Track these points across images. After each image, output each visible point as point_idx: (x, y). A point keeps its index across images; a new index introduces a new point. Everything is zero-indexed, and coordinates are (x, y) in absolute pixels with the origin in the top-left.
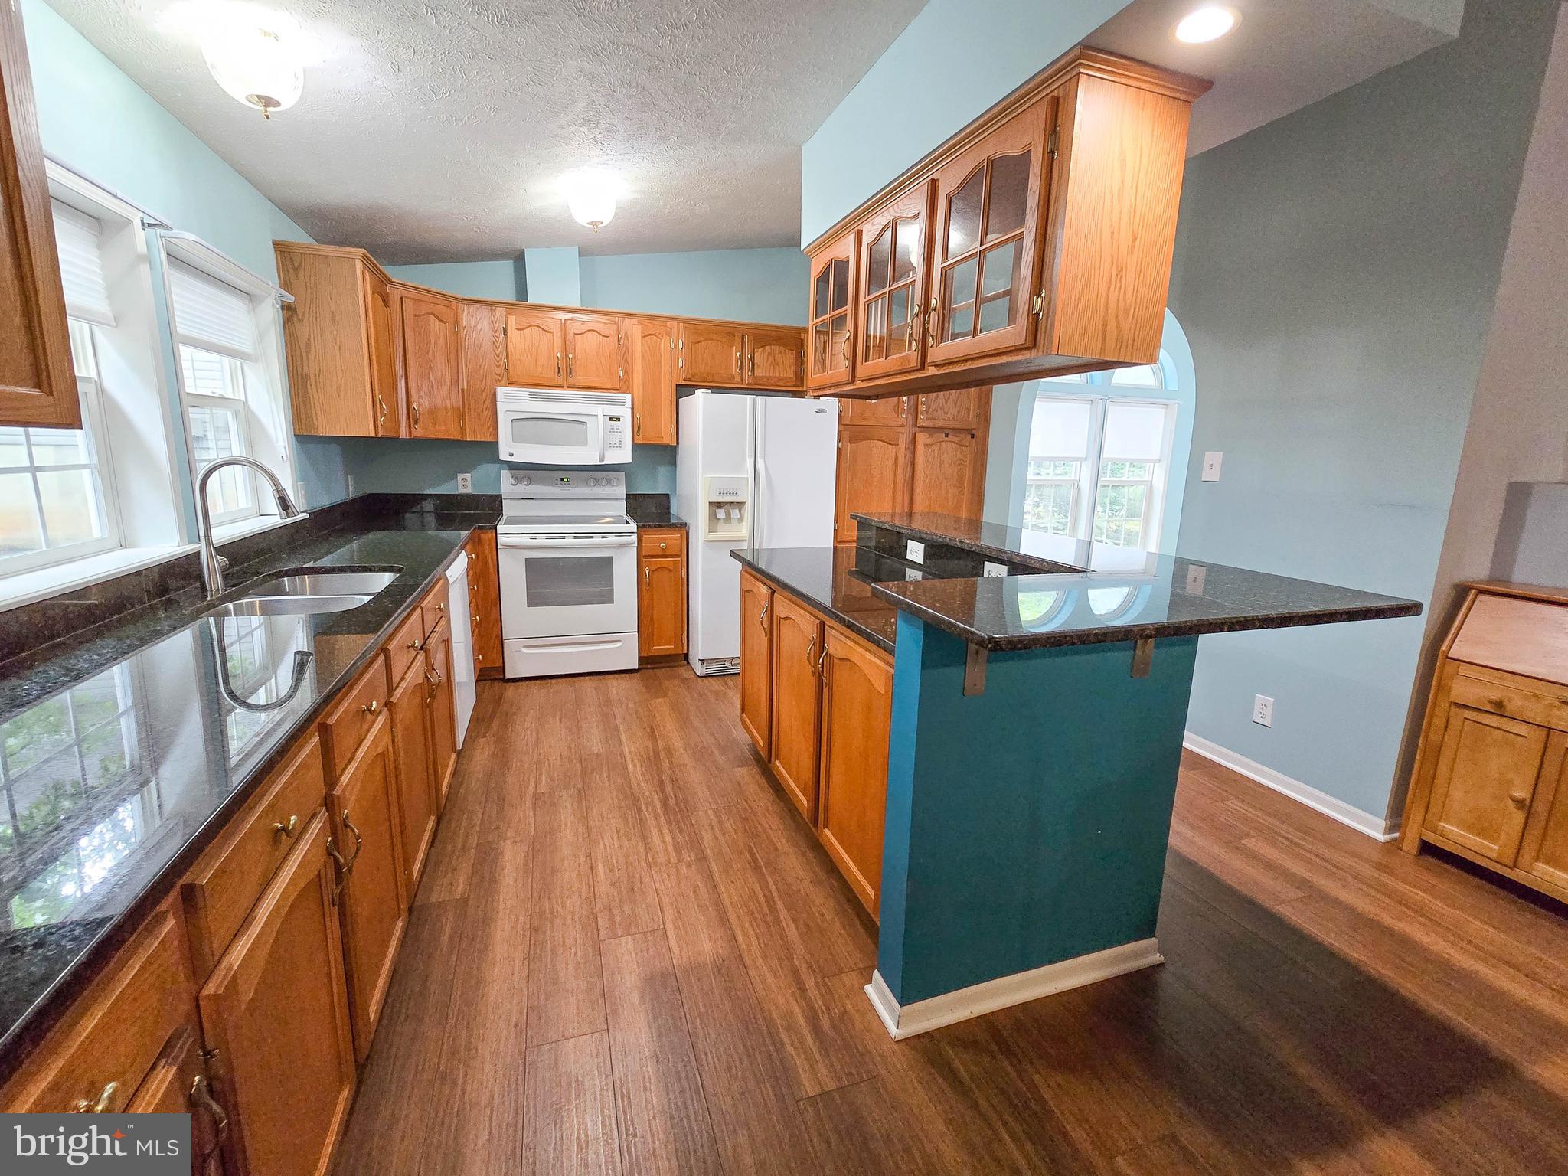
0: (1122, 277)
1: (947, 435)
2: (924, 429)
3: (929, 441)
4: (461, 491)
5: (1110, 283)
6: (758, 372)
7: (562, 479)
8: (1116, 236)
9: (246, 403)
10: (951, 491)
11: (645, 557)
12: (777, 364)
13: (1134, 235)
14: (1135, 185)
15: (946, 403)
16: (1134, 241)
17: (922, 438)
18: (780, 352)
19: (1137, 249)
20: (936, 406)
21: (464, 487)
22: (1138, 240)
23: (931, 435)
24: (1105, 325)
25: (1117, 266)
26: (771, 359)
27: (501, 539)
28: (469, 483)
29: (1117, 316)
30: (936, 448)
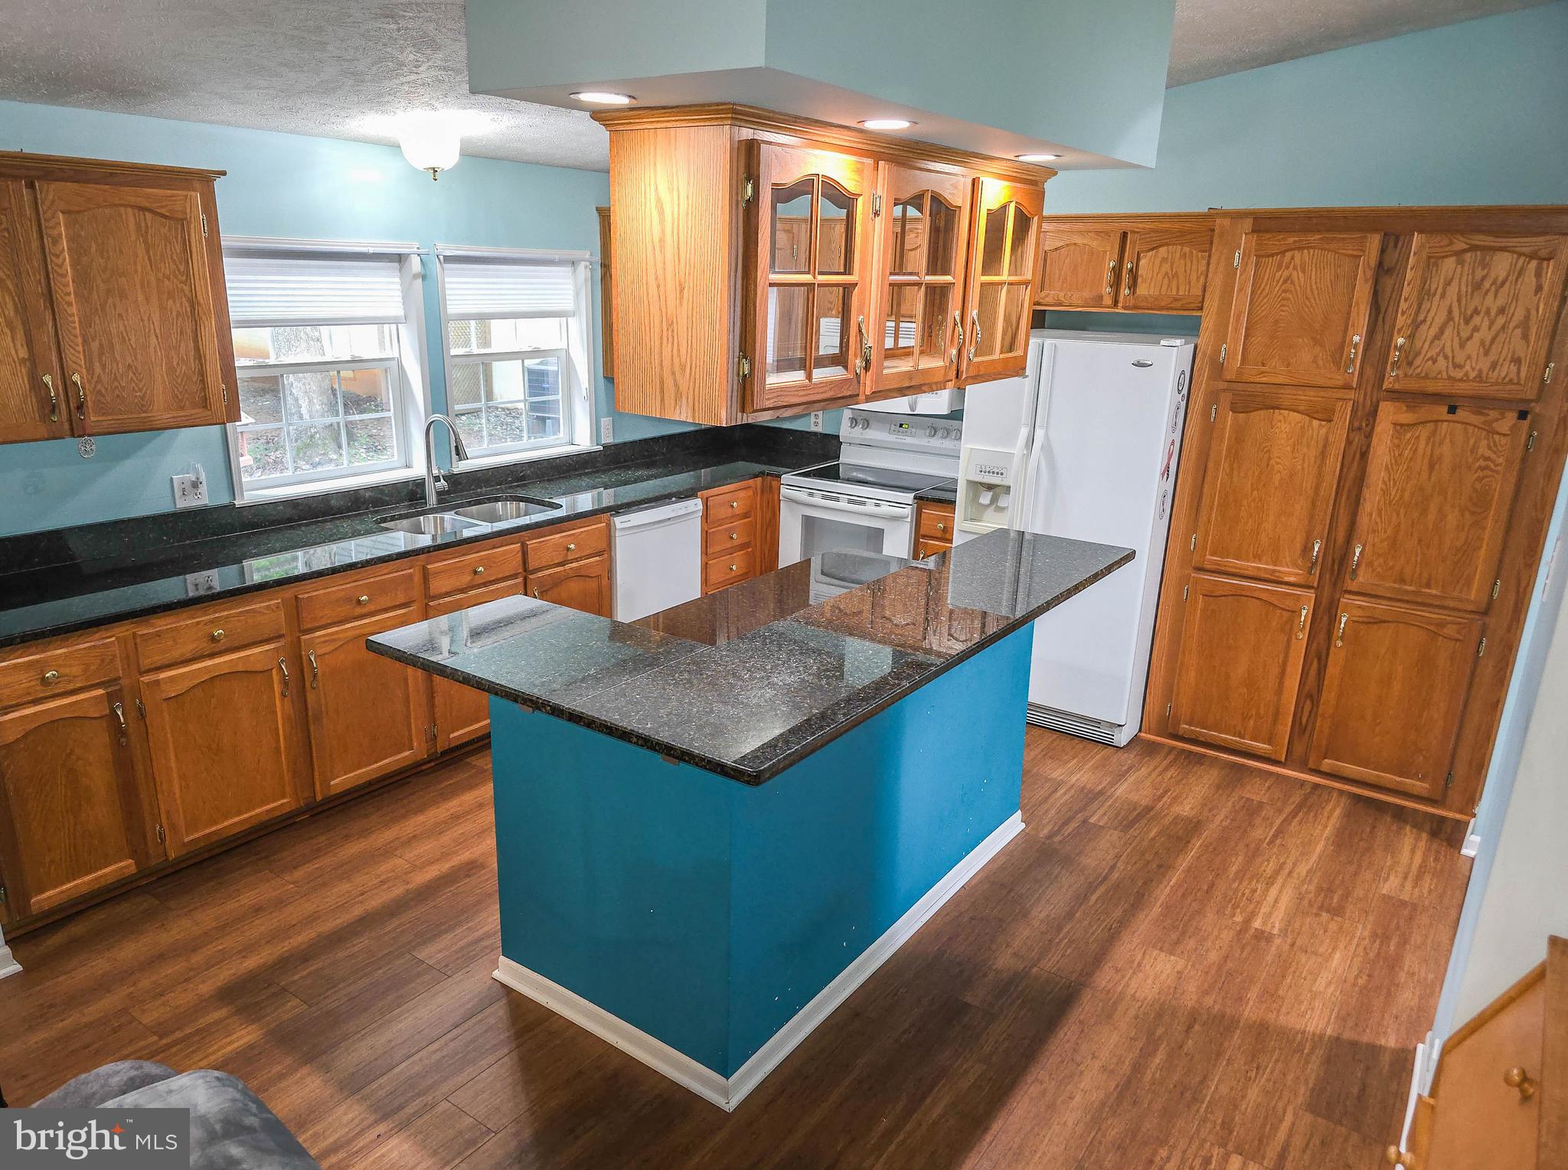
0: (673, 331)
1: (1452, 410)
2: (1396, 395)
3: (1406, 417)
4: (813, 429)
5: (661, 338)
6: (1142, 290)
7: (901, 425)
8: (662, 288)
9: (567, 351)
10: (1452, 518)
11: (924, 537)
12: (1176, 275)
13: (680, 285)
14: (675, 232)
15: (1462, 346)
16: (682, 291)
17: (1389, 414)
18: (1183, 256)
19: (685, 302)
20: (1433, 353)
21: (816, 424)
22: (686, 289)
23: (1411, 408)
24: (662, 382)
25: (667, 320)
26: (1166, 267)
27: (784, 490)
28: (820, 421)
29: (673, 373)
30: (1424, 432)
